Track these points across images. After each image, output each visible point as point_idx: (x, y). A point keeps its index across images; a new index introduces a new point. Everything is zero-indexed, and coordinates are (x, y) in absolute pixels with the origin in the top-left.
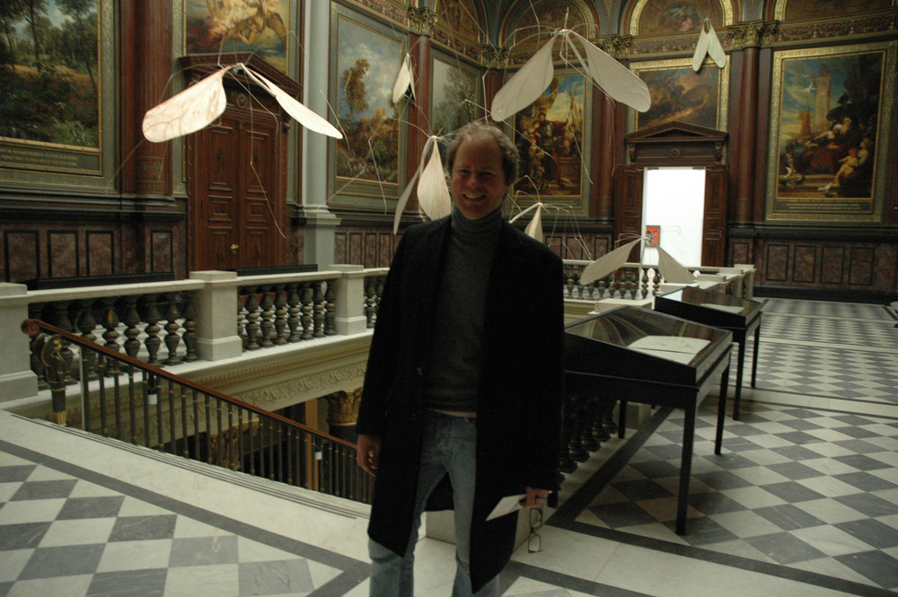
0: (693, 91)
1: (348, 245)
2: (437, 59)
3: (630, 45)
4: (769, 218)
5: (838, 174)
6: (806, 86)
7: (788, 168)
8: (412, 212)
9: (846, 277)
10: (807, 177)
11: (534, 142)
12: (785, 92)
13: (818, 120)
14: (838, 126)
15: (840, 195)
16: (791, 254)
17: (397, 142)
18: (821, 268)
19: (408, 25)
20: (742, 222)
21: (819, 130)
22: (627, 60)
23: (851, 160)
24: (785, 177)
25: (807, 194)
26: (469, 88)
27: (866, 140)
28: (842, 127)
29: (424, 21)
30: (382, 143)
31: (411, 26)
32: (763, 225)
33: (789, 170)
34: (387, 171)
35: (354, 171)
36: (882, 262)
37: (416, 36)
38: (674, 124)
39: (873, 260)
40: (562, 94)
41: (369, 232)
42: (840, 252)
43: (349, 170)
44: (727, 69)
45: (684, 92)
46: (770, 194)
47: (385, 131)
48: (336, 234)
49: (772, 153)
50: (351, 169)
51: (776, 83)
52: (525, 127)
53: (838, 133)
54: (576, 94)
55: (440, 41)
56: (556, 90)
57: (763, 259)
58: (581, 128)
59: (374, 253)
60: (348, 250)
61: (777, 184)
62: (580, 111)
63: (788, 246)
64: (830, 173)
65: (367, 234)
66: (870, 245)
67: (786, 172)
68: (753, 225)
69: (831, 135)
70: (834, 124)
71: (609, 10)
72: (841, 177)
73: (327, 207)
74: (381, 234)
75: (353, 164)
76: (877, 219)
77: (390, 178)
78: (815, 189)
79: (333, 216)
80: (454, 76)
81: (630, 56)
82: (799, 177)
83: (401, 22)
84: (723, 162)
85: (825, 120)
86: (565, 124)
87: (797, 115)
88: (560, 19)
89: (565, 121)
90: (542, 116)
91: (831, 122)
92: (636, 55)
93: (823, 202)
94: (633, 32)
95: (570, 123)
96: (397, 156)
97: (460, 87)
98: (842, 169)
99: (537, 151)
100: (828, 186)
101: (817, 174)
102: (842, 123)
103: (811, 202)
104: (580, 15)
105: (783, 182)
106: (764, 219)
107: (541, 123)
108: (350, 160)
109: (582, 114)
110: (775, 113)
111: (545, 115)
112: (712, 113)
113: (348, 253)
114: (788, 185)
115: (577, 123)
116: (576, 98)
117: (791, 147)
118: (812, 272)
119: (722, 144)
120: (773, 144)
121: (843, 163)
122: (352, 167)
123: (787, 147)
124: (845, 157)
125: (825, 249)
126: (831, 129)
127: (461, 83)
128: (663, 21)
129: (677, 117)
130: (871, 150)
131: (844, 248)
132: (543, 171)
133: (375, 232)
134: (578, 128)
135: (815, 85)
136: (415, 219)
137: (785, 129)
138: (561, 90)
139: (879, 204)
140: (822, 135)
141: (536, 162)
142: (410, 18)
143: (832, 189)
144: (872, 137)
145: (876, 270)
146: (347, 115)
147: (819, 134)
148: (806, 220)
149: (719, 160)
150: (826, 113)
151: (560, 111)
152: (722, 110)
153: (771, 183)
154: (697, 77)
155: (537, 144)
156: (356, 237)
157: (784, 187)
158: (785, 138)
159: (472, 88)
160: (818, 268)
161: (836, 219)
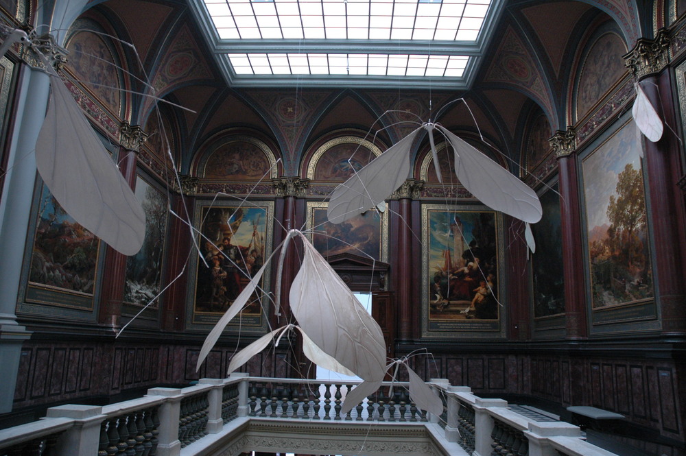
0: (359, 229)
1: (33, 362)
2: (140, 176)
3: (307, 187)
4: (424, 336)
5: (474, 300)
6: (446, 232)
7: (437, 295)
8: (104, 325)
9: (487, 382)
10: (451, 302)
11: (218, 263)
12: (431, 234)
13: (457, 258)
14: (471, 263)
15: (476, 317)
16: (444, 366)
17: (96, 251)
18: (468, 376)
19: (119, 138)
20: (404, 339)
21: (458, 266)
22: (305, 198)
23: (482, 290)
24: (435, 302)
25: (452, 316)
26: (162, 208)
27: (491, 275)
28: (474, 264)
29: (135, 138)
30: (82, 250)
31: (122, 140)
32: (420, 342)
33: (438, 296)
34: (84, 280)
35: (49, 278)
36: (511, 370)
37: (125, 150)
38: (346, 254)
39: (504, 368)
40: (246, 222)
41: (58, 346)
42: (480, 362)
43: (44, 276)
44: (386, 213)
45: (352, 229)
46: (424, 315)
47: (86, 239)
48: (23, 349)
49: (424, 282)
50: (47, 275)
51: (425, 228)
52: (210, 249)
53: (471, 268)
54: (258, 223)
55: (143, 160)
56: (241, 219)
57: (422, 370)
58: (262, 254)
59: (61, 371)
60: (32, 368)
61: (429, 308)
62: (262, 239)
63: (441, 359)
64: (468, 300)
65: (56, 349)
66: (501, 357)
67: (436, 298)
68: (413, 341)
69: (466, 270)
70: (468, 262)
71: (292, 156)
72: (476, 303)
73: (15, 317)
74: (71, 349)
75: (49, 269)
76: (504, 336)
77: (85, 288)
78: (458, 312)
79: (22, 329)
80: (151, 195)
81: (307, 196)
82: (446, 302)
83: (114, 133)
84: (386, 289)
85: (461, 258)
86: (248, 249)
87: (441, 253)
88: (247, 159)
89: (248, 246)
90: (226, 241)
91: (466, 260)
92: (313, 196)
93: (464, 322)
94: (310, 176)
95: (252, 248)
96: (95, 265)
97: (155, 206)
98: (476, 297)
99: (220, 272)
100: (467, 310)
101: (458, 300)
102: (473, 261)
103: (455, 322)
104: (265, 158)
105: (433, 306)
106: (420, 337)
107: (225, 247)
108: (47, 264)
109: (264, 241)
110: (424, 251)
111: (229, 240)
112: (375, 249)
113: (32, 372)
114: (438, 308)
115: (258, 249)
116: (258, 227)
117: (438, 278)
118: (461, 380)
119: (385, 273)
120: (424, 275)
121: (476, 292)
122: (48, 272)
123: (435, 278)
124: (477, 288)
125: (469, 361)
126: (466, 265)
127: (157, 203)
128: (335, 171)
129: (347, 249)
130: (494, 282)
131: (483, 359)
132: (225, 289)
133: (64, 346)
134: (259, 253)
135: (452, 231)
136: (107, 333)
137: (433, 264)
138: (245, 219)
139: (504, 325)
140: (460, 270)
141: (218, 281)
142: (122, 133)
143: (470, 312)
144: (494, 273)
145: (507, 376)
146: (50, 215)
147: (458, 269)
148: (453, 337)
149: (383, 286)
150: (461, 254)
151: (243, 237)
152: (383, 245)
153: (424, 307)
154: (362, 218)
155: (220, 265)
156: (44, 352)
157: (434, 310)
158: (433, 271)
159: (164, 209)
160: (465, 376)
161: (476, 336)
